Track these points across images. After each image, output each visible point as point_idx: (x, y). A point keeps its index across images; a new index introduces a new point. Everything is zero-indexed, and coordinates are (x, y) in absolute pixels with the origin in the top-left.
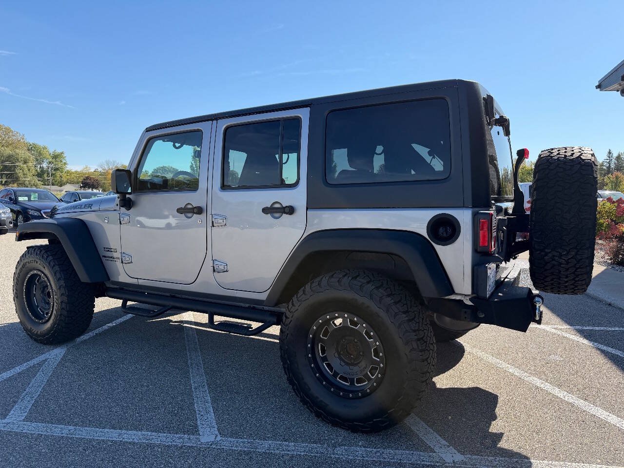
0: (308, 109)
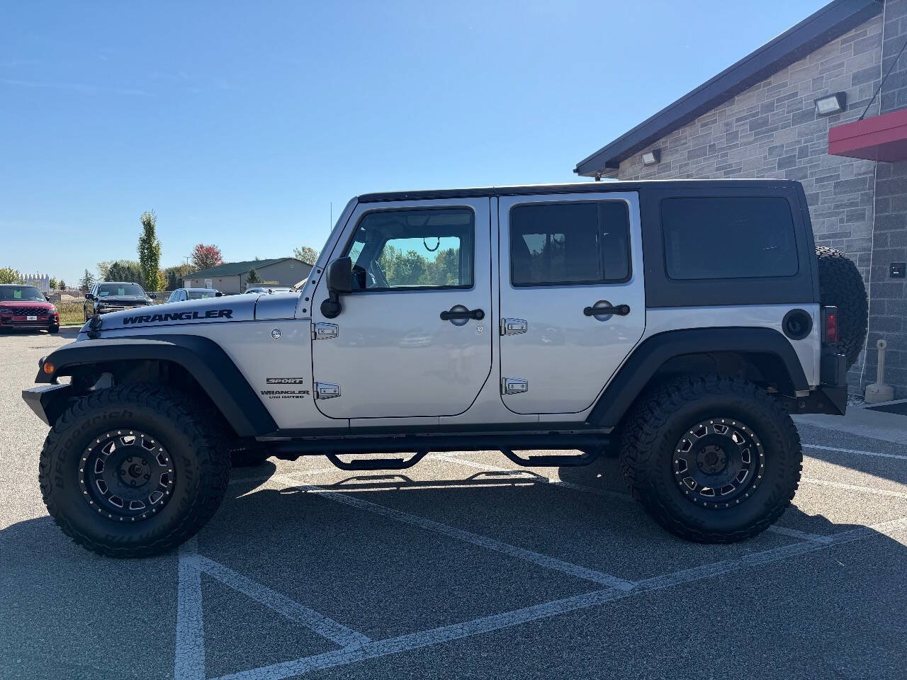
0: (636, 194)
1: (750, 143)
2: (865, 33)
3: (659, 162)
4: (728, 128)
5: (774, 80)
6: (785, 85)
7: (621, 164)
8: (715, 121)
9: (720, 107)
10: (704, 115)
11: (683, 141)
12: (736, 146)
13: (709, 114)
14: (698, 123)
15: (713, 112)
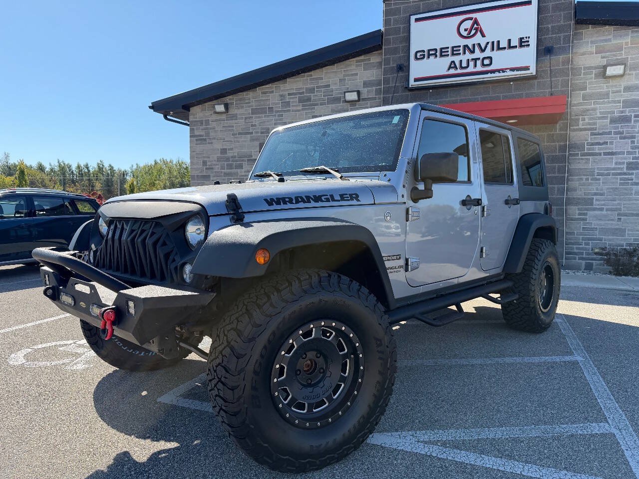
1: (299, 111)
2: (369, 60)
3: (228, 113)
4: (282, 98)
5: (315, 74)
6: (322, 79)
7: (191, 109)
8: (272, 92)
9: (276, 83)
10: (264, 86)
11: (247, 101)
12: (289, 111)
13: (267, 86)
14: (259, 90)
15: (270, 85)
